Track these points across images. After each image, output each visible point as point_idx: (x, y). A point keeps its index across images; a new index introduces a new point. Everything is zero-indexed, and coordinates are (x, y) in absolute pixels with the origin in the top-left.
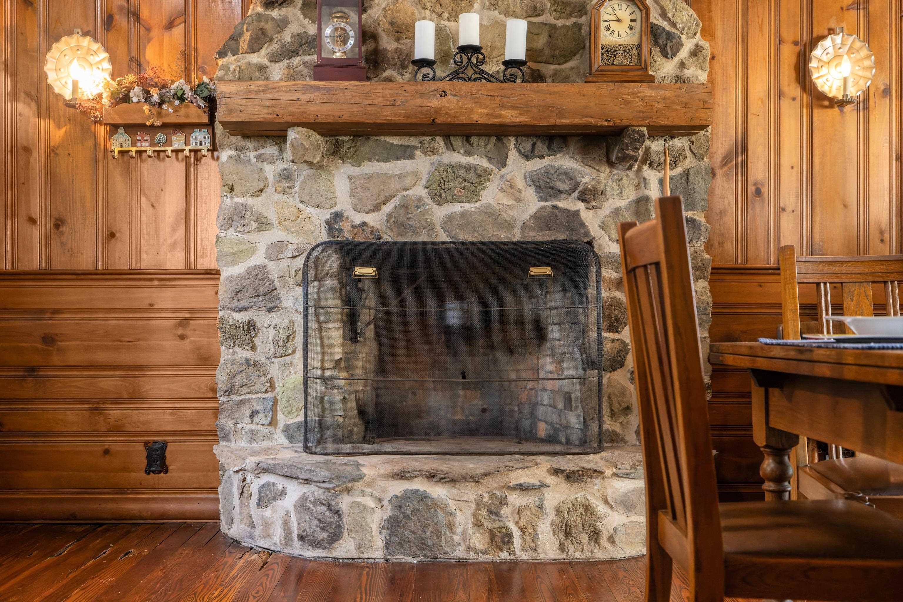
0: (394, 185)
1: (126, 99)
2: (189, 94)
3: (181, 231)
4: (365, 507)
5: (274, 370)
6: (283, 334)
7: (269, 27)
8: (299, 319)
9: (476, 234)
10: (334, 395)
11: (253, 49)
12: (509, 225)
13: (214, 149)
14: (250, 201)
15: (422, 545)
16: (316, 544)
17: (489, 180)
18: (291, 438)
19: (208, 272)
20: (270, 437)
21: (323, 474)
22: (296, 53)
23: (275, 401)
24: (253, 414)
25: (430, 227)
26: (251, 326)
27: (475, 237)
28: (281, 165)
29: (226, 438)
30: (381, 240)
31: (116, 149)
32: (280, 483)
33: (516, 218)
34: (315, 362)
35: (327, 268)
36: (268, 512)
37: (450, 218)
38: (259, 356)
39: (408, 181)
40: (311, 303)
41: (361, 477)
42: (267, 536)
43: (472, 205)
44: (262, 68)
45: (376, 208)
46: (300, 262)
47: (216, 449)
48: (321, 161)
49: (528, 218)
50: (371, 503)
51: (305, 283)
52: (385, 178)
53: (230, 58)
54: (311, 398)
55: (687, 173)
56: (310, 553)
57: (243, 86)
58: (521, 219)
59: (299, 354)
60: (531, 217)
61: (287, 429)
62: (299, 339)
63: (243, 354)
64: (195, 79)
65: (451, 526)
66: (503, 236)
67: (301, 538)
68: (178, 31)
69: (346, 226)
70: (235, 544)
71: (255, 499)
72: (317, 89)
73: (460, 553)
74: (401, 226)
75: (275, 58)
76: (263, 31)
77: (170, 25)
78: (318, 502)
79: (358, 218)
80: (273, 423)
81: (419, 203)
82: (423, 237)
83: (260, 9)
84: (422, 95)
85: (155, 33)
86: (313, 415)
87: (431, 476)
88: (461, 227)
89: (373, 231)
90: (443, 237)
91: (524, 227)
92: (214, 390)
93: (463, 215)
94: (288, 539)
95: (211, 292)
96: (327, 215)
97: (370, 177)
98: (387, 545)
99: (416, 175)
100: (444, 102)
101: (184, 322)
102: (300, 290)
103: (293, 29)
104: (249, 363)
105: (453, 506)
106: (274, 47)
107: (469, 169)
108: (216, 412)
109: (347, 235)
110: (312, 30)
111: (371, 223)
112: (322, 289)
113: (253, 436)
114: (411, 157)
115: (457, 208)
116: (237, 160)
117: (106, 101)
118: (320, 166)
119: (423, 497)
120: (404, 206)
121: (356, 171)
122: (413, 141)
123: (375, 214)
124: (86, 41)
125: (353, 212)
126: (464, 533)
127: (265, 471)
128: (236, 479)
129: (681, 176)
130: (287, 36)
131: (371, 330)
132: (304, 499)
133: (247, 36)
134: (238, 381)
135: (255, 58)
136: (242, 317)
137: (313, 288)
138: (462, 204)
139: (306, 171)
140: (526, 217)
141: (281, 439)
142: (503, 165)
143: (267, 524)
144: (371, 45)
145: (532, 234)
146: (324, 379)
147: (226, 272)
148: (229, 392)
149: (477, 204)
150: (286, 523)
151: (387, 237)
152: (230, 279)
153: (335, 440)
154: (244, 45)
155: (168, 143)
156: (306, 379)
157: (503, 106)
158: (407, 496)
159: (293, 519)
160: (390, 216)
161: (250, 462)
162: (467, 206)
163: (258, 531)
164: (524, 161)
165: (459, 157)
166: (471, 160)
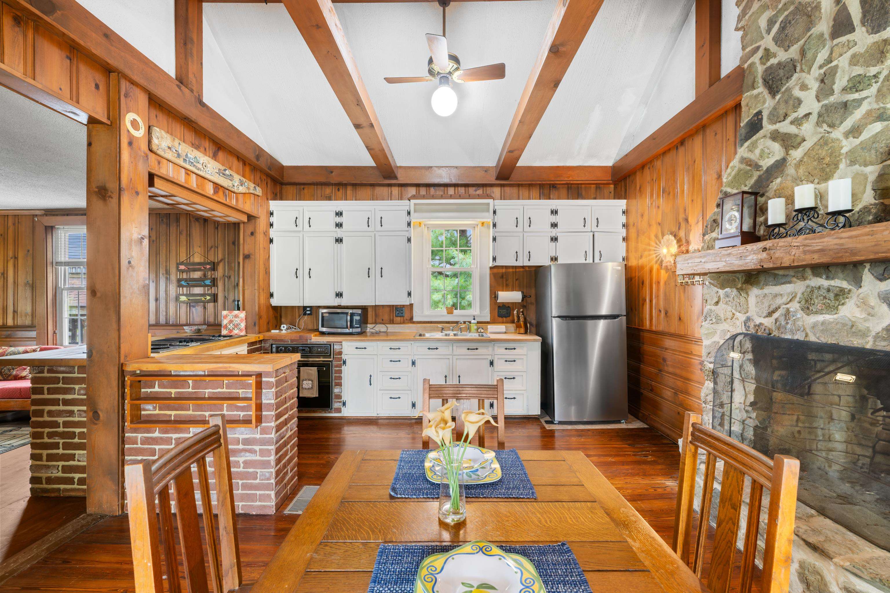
0: (780, 301)
7: (718, 218)
9: (834, 338)
12: (864, 334)
14: (713, 308)
17: (847, 298)
25: (802, 330)
27: (834, 341)
30: (772, 335)
33: (871, 329)
35: (746, 347)
37: (816, 325)
39: (789, 299)
43: (832, 317)
45: (769, 315)
48: (742, 287)
49: (880, 329)
52: (774, 296)
53: (706, 236)
58: (875, 330)
60: (883, 329)
66: (856, 342)
69: (752, 325)
74: (784, 327)
79: (758, 321)
81: (795, 314)
83: (715, 209)
89: (767, 329)
91: (877, 337)
93: (823, 323)
96: (744, 317)
97: (766, 296)
107: (831, 289)
109: (753, 331)
111: (766, 324)
112: (744, 359)
114: (791, 282)
115: (820, 318)
116: (709, 287)
118: (742, 290)
120: (786, 315)
121: (760, 292)
122: (791, 272)
123: (769, 318)
124: (671, 237)
125: (756, 317)
133: (710, 224)
134: (709, 398)
135: (713, 235)
136: (712, 366)
138: (824, 315)
140: (879, 328)
142: (859, 285)
145: (883, 343)
149: (835, 316)
151: (775, 334)
160: (777, 320)
162: (828, 317)
164: (878, 282)
165: (822, 282)
166: (832, 283)
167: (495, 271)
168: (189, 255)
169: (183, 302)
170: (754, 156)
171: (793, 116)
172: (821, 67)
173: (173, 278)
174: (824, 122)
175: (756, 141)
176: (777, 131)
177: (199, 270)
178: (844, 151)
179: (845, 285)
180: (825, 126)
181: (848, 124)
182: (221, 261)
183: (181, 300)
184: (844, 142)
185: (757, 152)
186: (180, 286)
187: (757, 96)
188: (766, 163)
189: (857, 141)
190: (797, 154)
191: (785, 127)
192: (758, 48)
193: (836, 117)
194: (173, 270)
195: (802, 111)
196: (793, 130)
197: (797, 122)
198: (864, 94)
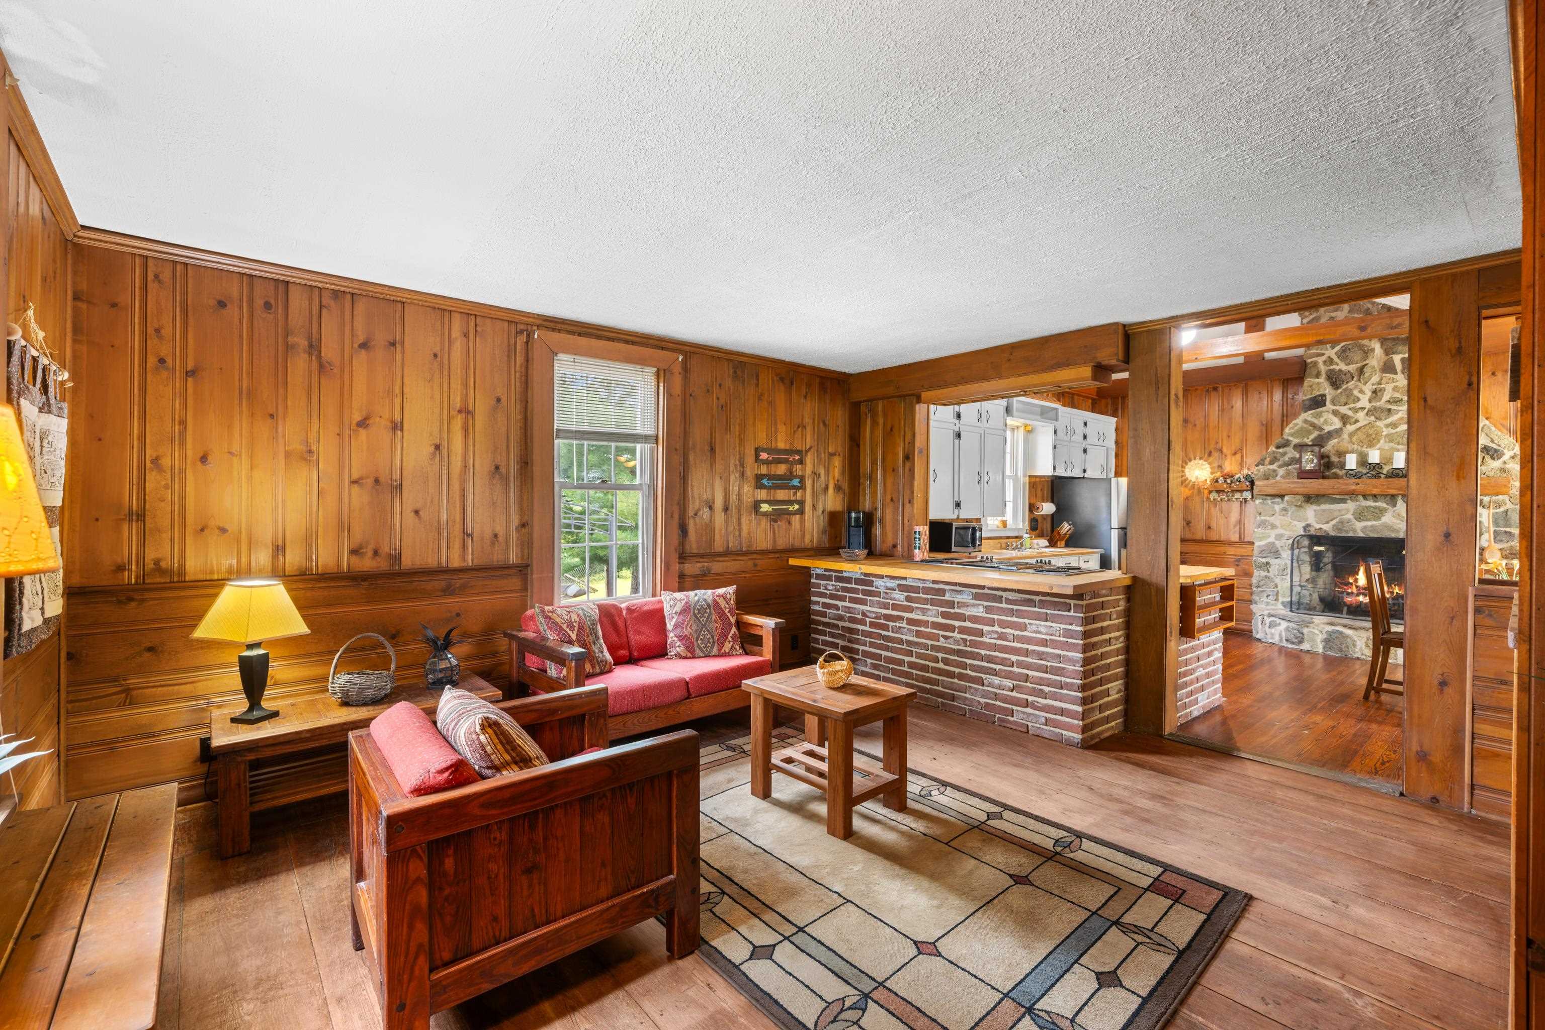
0: (1336, 514)
1: (1217, 481)
2: (1242, 480)
3: (1238, 527)
4: (1314, 633)
5: (1278, 580)
6: (1282, 568)
7: (1278, 456)
8: (1289, 563)
10: (1305, 592)
11: (1271, 463)
12: (1398, 531)
13: (1253, 497)
14: (1268, 518)
15: (1341, 650)
16: (1293, 643)
17: (1386, 512)
18: (1285, 606)
19: (1249, 542)
20: (1276, 605)
21: (1296, 619)
22: (1290, 465)
23: (1278, 592)
24: (1268, 596)
25: (1354, 531)
26: (1267, 564)
27: (1379, 535)
28: (1282, 506)
29: (1256, 603)
31: (1212, 498)
32: (1278, 621)
34: (1296, 579)
35: (1303, 545)
36: (1273, 630)
37: (1365, 527)
38: (1271, 575)
39: (1343, 512)
40: (1295, 558)
41: (1313, 623)
42: (1272, 638)
43: (1377, 523)
44: (1274, 471)
45: (1327, 522)
46: (1291, 541)
47: (1252, 607)
48: (1301, 504)
50: (1316, 632)
51: (1292, 549)
52: (1331, 511)
53: (1260, 467)
54: (1294, 593)
55: (1506, 512)
56: (1290, 646)
57: (1266, 482)
59: (1289, 575)
61: (1283, 603)
62: (1289, 570)
63: (1264, 574)
64: (1246, 472)
65: (1354, 645)
66: (1393, 535)
67: (1287, 640)
68: (1238, 456)
69: (1312, 529)
70: (1259, 640)
71: (1268, 625)
72: (1298, 483)
73: (1358, 655)
74: (1340, 530)
75: (1280, 467)
76: (1275, 458)
77: (1235, 454)
78: (1293, 629)
79: (1318, 526)
80: (1277, 600)
81: (1349, 521)
82: (1351, 534)
83: (1274, 449)
84: (1347, 484)
85: (1229, 457)
86: (1295, 599)
87: (1345, 626)
88: (1370, 531)
89: (1325, 531)
90: (1361, 535)
92: (1251, 585)
93: (1372, 526)
94: (1281, 640)
95: (1250, 550)
96: (1304, 524)
97: (1324, 511)
98: (1324, 648)
99: (1348, 510)
100: (1358, 487)
101: (1238, 560)
102: (1289, 552)
103: (1289, 455)
104: (1266, 577)
105: (1355, 638)
106: (1280, 462)
107: (1375, 508)
108: (1252, 594)
109: (1313, 532)
110: (1298, 456)
111: (1325, 529)
112: (1300, 553)
113: (1268, 604)
114: (1345, 503)
115: (1369, 523)
116: (1262, 503)
117: (1208, 482)
118: (1300, 506)
119: (1341, 633)
120: (1341, 522)
121: (1318, 508)
122: (1346, 497)
123: (1327, 525)
124: (1201, 462)
125: (1316, 524)
126: (1361, 649)
127: (1272, 616)
128: (1260, 618)
129: (1503, 512)
130: (1286, 459)
131: (1329, 567)
132: (1288, 627)
133: (1268, 459)
134: (1261, 584)
135: (1271, 467)
136: (1264, 560)
137: (1296, 552)
138: (1372, 522)
139: (1294, 508)
141: (1280, 606)
142: (1395, 506)
143: (1272, 634)
144: (1326, 460)
146: (1300, 586)
147: (1257, 544)
148: (1258, 587)
149: (1380, 522)
150: (1280, 635)
151: (1332, 534)
152: (1259, 546)
153: (1305, 609)
154: (1267, 461)
155: (1233, 496)
156: (1292, 586)
157: (1388, 488)
158: (1333, 631)
159: (1283, 634)
160: (1334, 526)
161: (1266, 613)
162: (1374, 523)
163: (1269, 636)
165: (1370, 503)
166: (1377, 504)
167: (1033, 480)
168: (772, 434)
169: (765, 514)
170: (1319, 422)
171: (1352, 405)
172: (1373, 385)
173: (750, 473)
174: (1373, 415)
175: (1321, 412)
176: (1337, 411)
177: (785, 461)
178: (1384, 434)
179: (1384, 505)
180: (1373, 418)
181: (1389, 421)
182: (810, 448)
183: (762, 510)
184: (1384, 429)
185: (1322, 420)
186: (759, 486)
187: (1318, 384)
188: (1327, 428)
189: (1394, 431)
190: (1350, 428)
191: (1344, 410)
192: (1323, 354)
193: (1383, 415)
194: (750, 459)
195: (1359, 405)
196: (1350, 413)
197: (1356, 410)
198: (1400, 408)
